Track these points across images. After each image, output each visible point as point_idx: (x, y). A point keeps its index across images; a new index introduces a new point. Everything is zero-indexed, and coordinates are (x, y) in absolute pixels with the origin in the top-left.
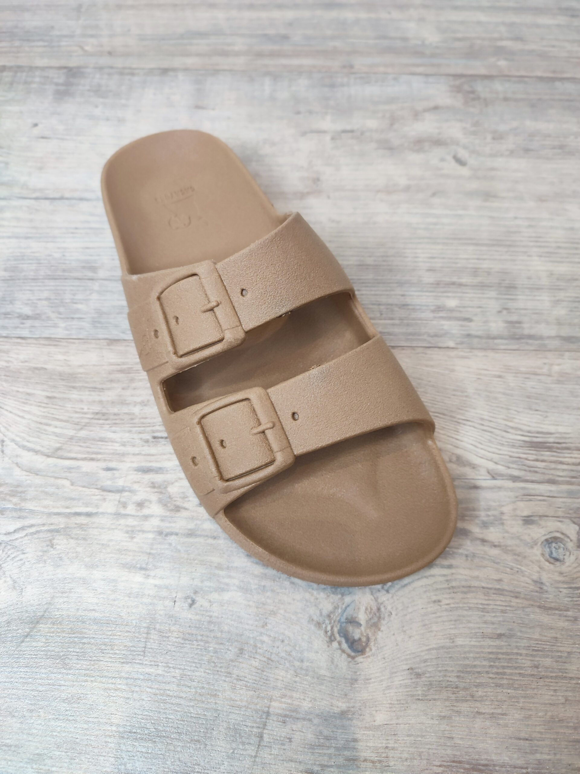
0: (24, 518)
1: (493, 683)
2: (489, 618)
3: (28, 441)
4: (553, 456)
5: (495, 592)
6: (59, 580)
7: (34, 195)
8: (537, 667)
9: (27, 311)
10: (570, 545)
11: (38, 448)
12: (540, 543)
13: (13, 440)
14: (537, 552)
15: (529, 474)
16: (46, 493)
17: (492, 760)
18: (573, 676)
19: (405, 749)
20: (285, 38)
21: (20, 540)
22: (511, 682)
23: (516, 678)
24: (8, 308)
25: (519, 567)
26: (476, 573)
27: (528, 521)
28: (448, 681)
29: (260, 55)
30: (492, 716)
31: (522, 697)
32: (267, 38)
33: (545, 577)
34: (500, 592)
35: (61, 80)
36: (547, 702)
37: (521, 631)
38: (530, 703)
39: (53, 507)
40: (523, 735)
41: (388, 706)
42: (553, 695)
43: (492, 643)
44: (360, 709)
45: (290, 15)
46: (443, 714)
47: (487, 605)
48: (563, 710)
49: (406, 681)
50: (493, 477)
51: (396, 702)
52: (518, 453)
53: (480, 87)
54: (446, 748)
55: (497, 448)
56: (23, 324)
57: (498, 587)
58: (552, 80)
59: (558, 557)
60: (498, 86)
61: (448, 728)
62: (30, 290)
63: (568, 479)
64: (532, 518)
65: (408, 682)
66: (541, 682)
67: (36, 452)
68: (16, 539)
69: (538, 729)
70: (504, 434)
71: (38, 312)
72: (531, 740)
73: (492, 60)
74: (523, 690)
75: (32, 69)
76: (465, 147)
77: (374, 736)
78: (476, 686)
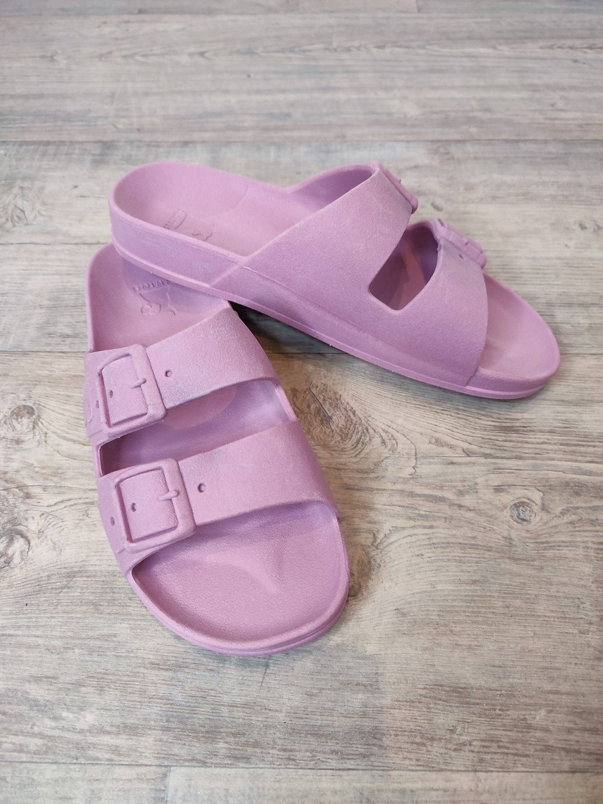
0: (63, 493)
1: (469, 620)
2: (466, 568)
3: (67, 433)
4: (519, 437)
5: (470, 547)
6: (94, 542)
7: (75, 242)
8: (508, 607)
9: (68, 331)
10: (535, 508)
11: (75, 438)
12: (509, 508)
13: (54, 433)
14: (507, 514)
15: (499, 452)
16: (83, 474)
17: (470, 684)
18: (540, 614)
19: (393, 674)
20: (288, 115)
21: (60, 511)
22: (485, 619)
23: (489, 616)
24: (52, 329)
25: (491, 526)
26: (454, 532)
27: (498, 489)
28: (430, 619)
29: (266, 129)
30: (470, 647)
31: (496, 632)
32: (273, 116)
33: (514, 534)
34: (475, 547)
35: (98, 152)
36: (518, 636)
37: (493, 578)
38: (503, 636)
39: (88, 485)
40: (497, 663)
41: (377, 639)
42: (522, 630)
43: (468, 588)
44: (353, 642)
45: (291, 97)
46: (426, 646)
47: (464, 557)
48: (532, 642)
49: (394, 619)
50: (468, 455)
51: (385, 636)
52: (489, 435)
53: (454, 150)
54: (429, 674)
55: (471, 432)
56: (64, 341)
57: (473, 542)
58: (517, 141)
59: (525, 518)
60: (470, 148)
61: (430, 657)
62: (71, 315)
63: (533, 455)
64: (502, 487)
65: (395, 619)
66: (512, 620)
67: (74, 441)
68: (57, 510)
69: (510, 658)
70: (477, 420)
71: (77, 332)
72: (504, 667)
73: (465, 128)
74: (496, 626)
75: (72, 143)
76: (441, 197)
77: (365, 664)
78: (454, 623)
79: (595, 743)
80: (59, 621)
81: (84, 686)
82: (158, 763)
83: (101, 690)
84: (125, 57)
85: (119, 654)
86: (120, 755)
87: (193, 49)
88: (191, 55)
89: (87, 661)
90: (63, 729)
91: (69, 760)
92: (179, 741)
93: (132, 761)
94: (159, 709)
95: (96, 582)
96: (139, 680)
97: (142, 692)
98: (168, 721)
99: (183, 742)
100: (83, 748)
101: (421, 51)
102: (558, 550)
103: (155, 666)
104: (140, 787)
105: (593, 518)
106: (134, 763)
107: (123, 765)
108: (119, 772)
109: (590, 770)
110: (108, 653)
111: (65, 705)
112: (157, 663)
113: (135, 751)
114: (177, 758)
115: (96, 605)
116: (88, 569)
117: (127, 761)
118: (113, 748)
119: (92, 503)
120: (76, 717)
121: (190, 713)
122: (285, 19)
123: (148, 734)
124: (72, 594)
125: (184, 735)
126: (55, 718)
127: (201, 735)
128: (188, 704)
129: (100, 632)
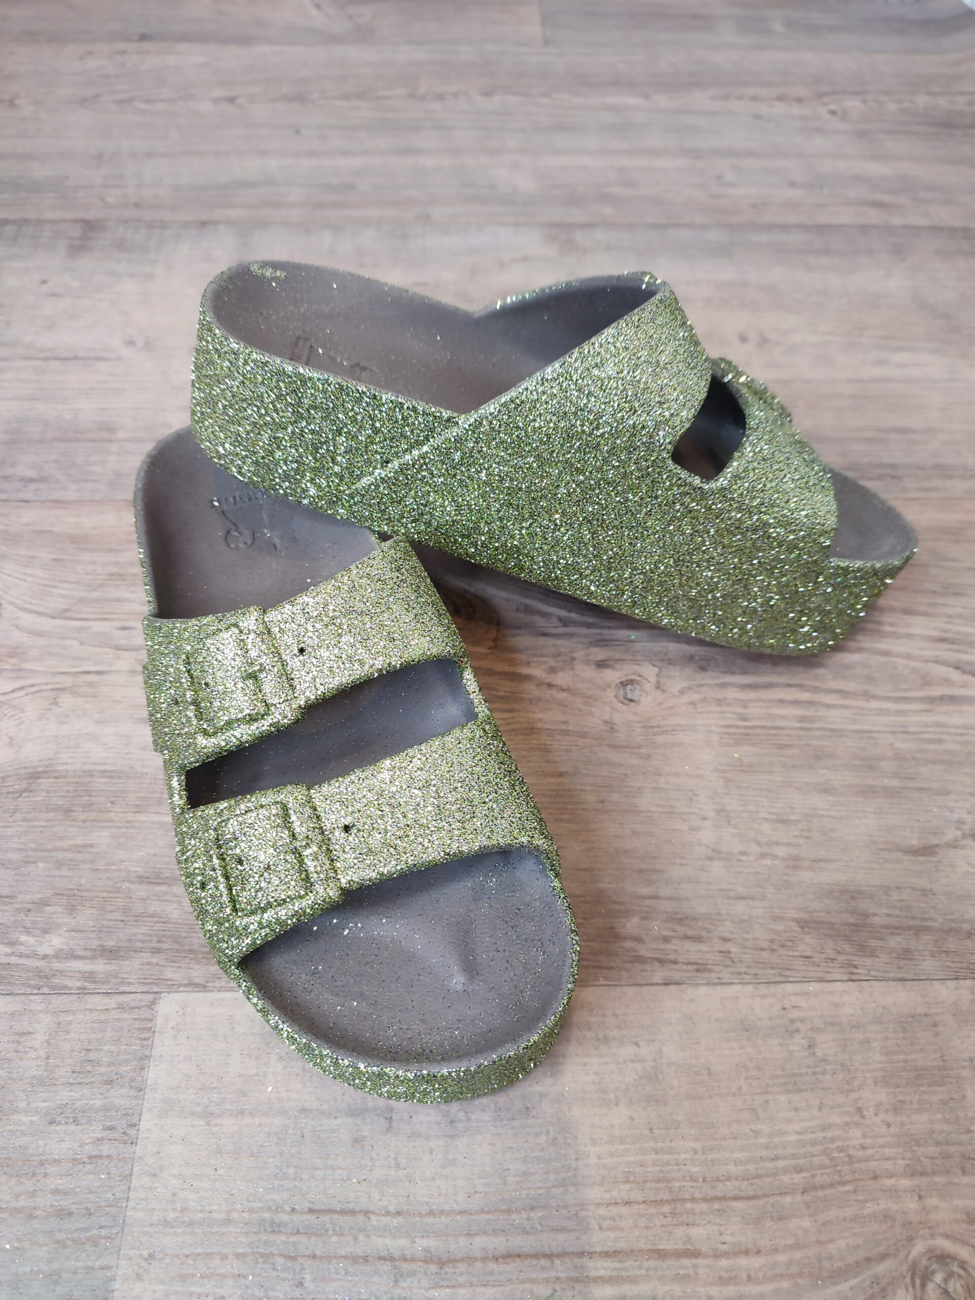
79: (696, 952)
80: (17, 831)
81: (50, 905)
82: (145, 989)
83: (71, 909)
84: (119, 102)
85: (97, 868)
86: (95, 982)
87: (218, 92)
88: (215, 101)
89: (54, 876)
90: (21, 956)
91: (28, 991)
92: (173, 964)
93: (111, 989)
94: (149, 928)
95: (68, 783)
96: (122, 896)
97: (126, 910)
98: (159, 941)
99: (178, 965)
100: (46, 977)
101: (545, 101)
102: (672, 735)
103: (143, 879)
104: (121, 1017)
105: (720, 696)
106: (113, 991)
107: (99, 993)
108: (94, 1001)
109: (688, 982)
110: (82, 867)
111: (24, 927)
112: (147, 875)
113: (116, 977)
114: (169, 982)
115: (67, 812)
116: (56, 768)
117: (105, 989)
118: (86, 975)
119: (63, 689)
120: (38, 941)
121: (188, 932)
122: (353, 53)
123: (133, 957)
124: (35, 799)
125: (181, 957)
126: (11, 944)
127: (201, 956)
128: (186, 922)
129: (72, 842)
